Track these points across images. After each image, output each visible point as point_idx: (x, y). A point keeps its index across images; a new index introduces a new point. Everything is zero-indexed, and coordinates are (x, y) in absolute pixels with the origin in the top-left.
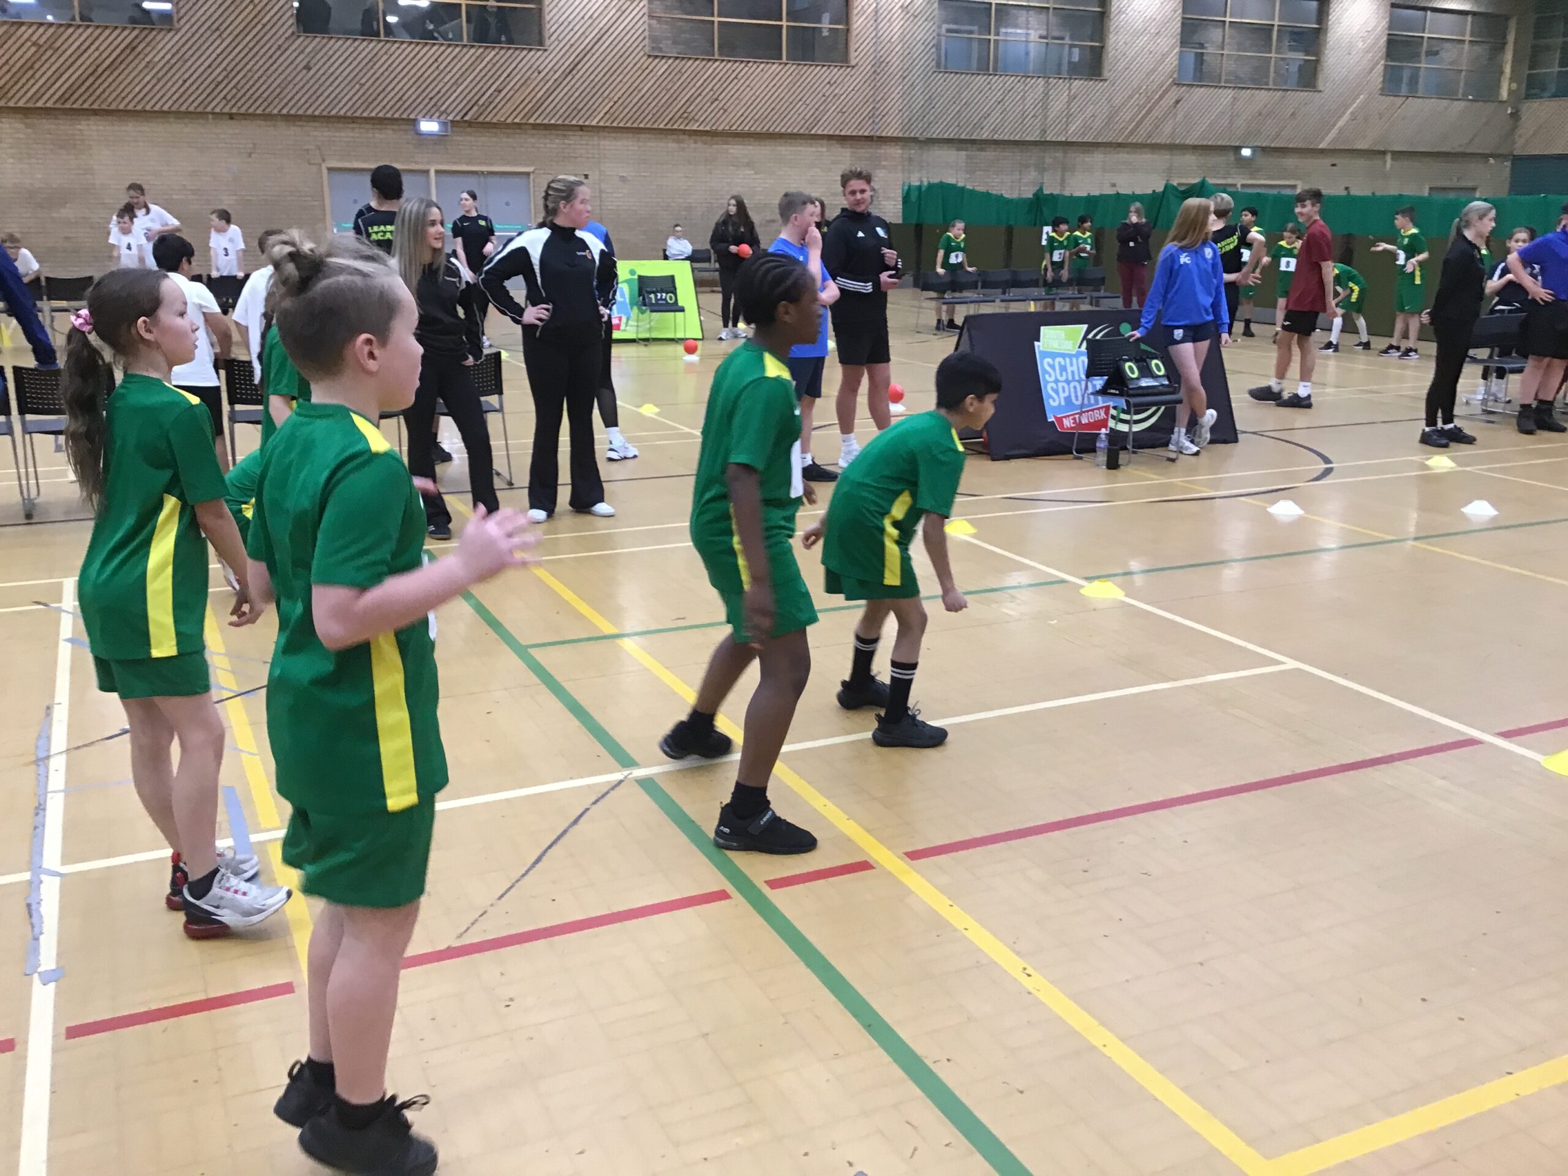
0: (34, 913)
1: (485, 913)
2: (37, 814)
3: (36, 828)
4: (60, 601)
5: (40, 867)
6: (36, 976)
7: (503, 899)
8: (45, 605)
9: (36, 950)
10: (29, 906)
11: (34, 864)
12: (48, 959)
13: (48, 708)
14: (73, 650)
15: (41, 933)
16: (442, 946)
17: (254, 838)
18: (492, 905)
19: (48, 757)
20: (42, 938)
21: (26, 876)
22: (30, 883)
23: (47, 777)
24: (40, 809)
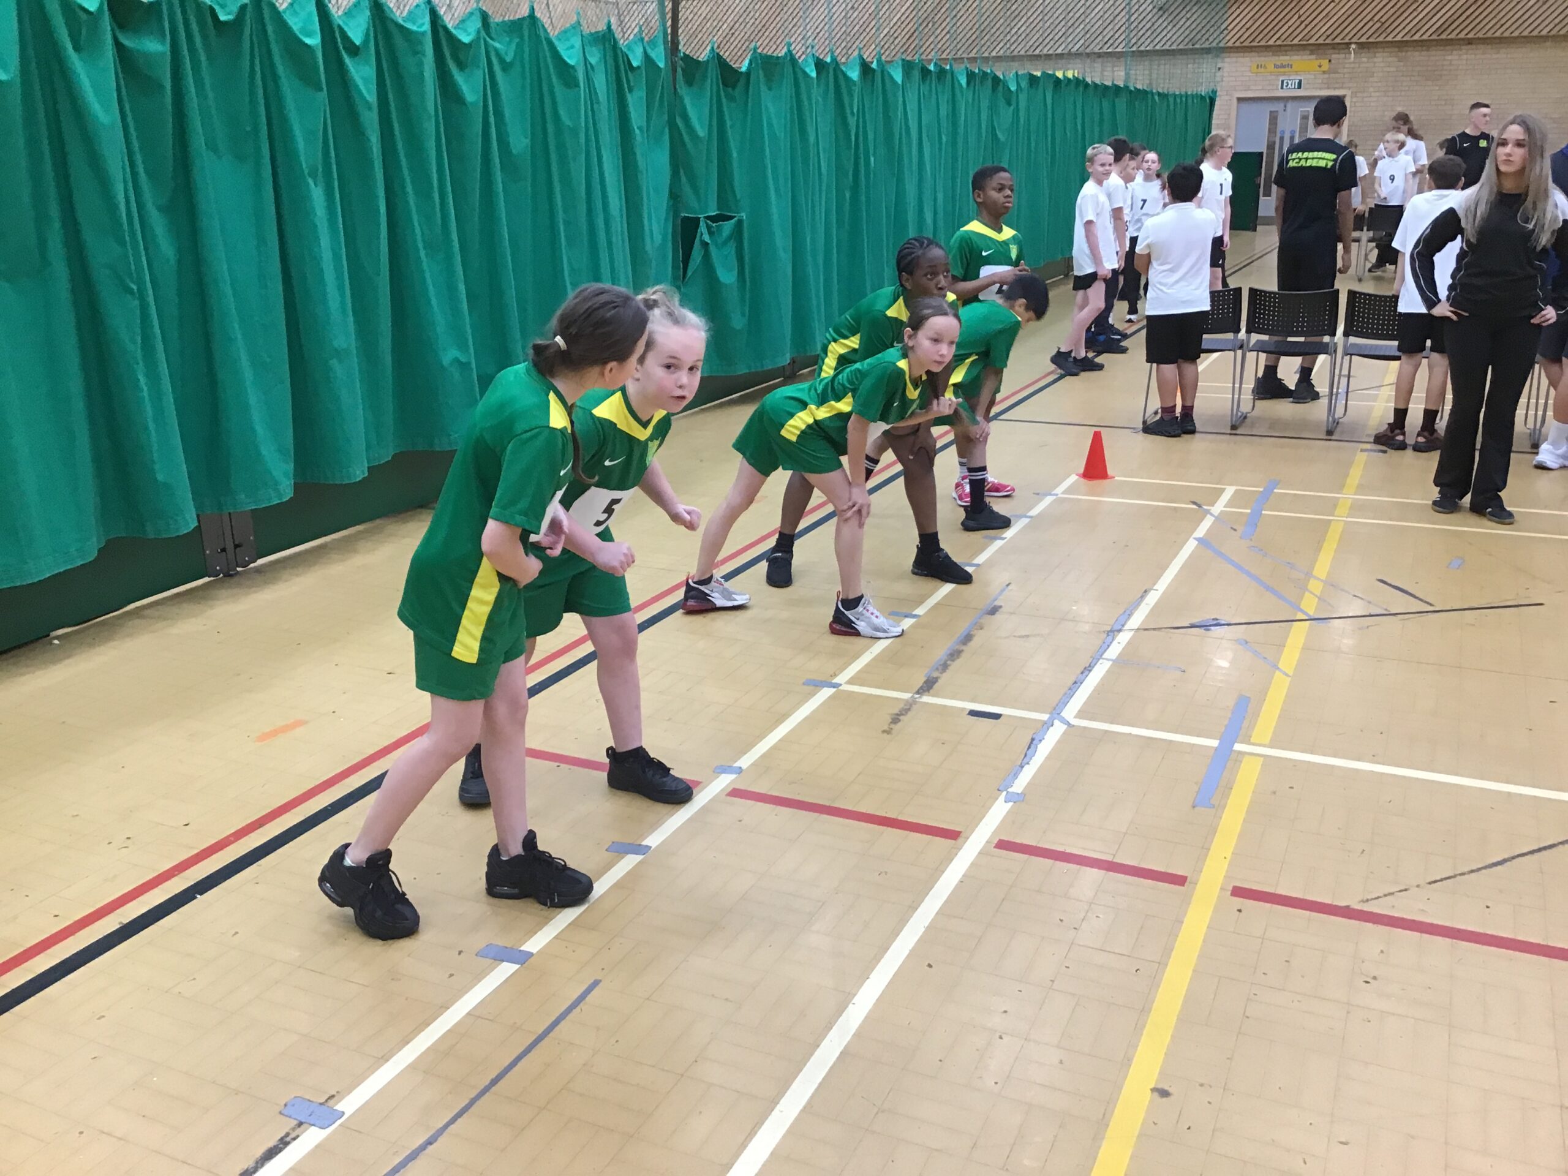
0: (1032, 746)
1: (1406, 890)
2: (1082, 673)
3: (1075, 683)
4: (1213, 505)
5: (1059, 714)
6: (1005, 793)
7: (1433, 885)
8: (1200, 506)
9: (1016, 776)
10: (1033, 740)
11: (1056, 711)
12: (1019, 785)
13: (1146, 591)
14: (1196, 547)
15: (1028, 763)
16: (1342, 903)
17: (1238, 747)
18: (1418, 886)
19: (1120, 631)
20: (1027, 766)
21: (1045, 717)
22: (1045, 723)
23: (1109, 646)
24: (1088, 669)
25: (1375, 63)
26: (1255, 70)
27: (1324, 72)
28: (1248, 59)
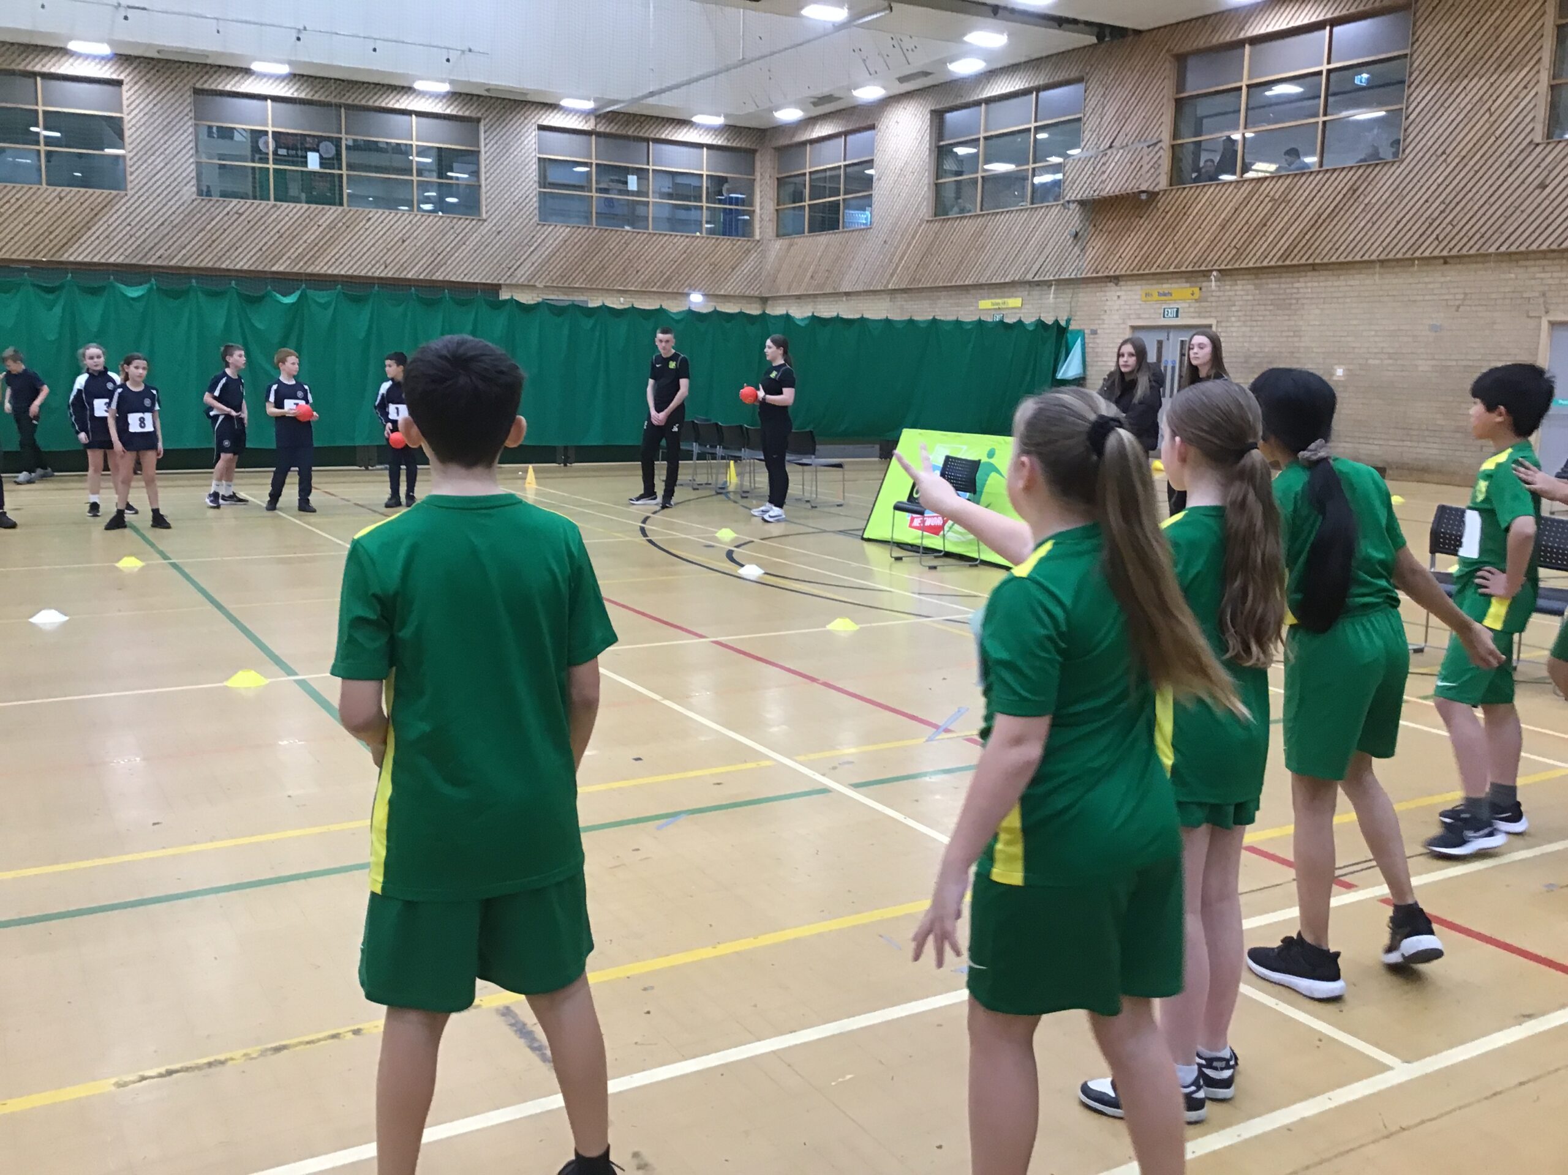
25: (1236, 290)
26: (1144, 298)
27: (1197, 301)
28: (1139, 287)
